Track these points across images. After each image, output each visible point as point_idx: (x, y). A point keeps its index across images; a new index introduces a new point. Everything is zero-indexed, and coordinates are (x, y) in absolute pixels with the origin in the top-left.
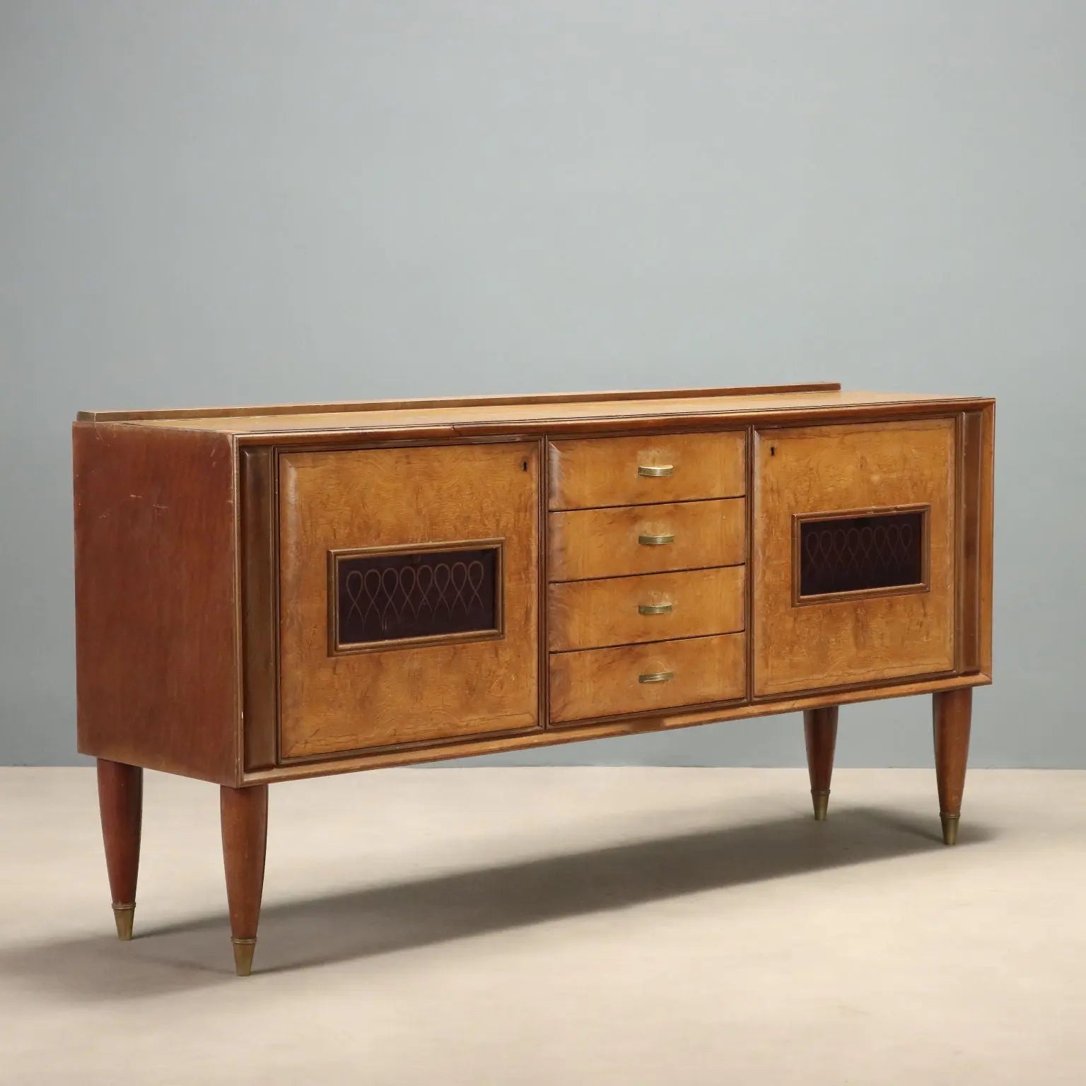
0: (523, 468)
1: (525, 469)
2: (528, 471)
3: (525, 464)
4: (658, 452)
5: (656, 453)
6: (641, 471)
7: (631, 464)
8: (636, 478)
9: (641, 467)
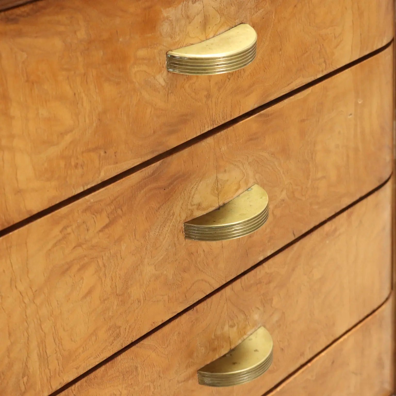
6: (175, 67)
7: (142, 53)
8: (163, 83)
9: (173, 57)
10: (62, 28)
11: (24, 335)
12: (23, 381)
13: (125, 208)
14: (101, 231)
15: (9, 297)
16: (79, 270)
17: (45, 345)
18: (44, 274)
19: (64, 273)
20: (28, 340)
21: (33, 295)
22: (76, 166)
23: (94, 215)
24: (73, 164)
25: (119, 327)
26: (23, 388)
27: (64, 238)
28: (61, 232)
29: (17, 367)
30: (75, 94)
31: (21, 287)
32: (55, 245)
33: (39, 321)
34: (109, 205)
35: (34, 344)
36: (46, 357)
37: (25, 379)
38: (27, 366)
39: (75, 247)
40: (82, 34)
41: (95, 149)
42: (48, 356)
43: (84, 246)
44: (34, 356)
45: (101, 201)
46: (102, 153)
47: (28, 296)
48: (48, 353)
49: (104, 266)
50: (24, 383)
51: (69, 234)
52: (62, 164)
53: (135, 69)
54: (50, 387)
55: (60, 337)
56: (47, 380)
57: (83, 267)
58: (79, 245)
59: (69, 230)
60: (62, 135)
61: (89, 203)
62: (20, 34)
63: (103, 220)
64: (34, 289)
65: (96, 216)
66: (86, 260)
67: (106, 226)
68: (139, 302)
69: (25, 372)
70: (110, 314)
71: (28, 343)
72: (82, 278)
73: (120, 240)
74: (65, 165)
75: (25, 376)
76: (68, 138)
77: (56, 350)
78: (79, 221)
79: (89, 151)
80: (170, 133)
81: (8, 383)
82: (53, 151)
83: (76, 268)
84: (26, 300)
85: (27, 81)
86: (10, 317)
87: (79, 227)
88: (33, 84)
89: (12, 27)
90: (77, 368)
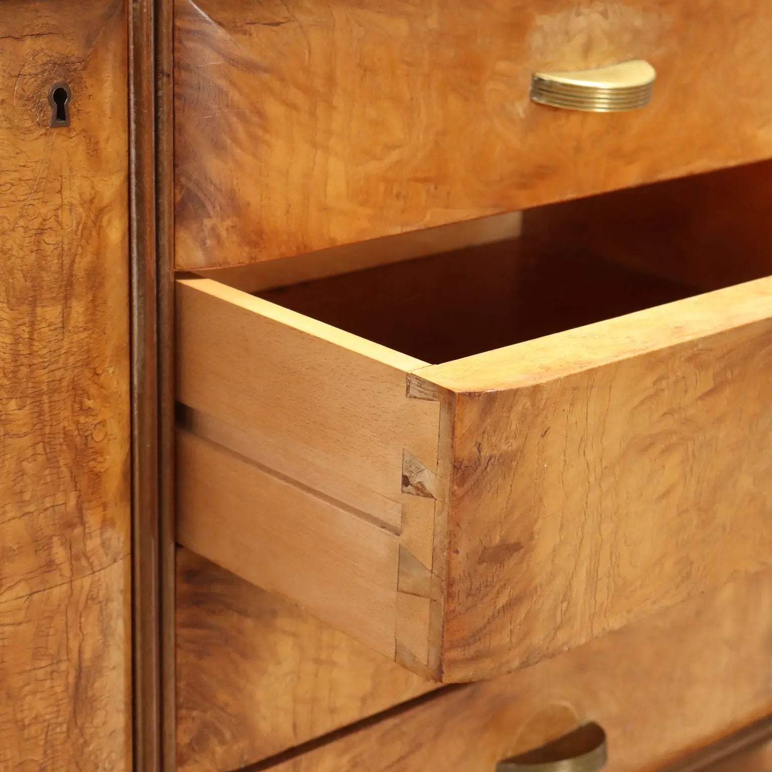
0: (50, 111)
1: (61, 115)
2: (75, 123)
3: (60, 96)
4: (604, 14)
5: (596, 17)
6: (541, 95)
7: (503, 66)
8: (522, 115)
9: (541, 80)
10: (411, 9)
11: (577, 534)
12: (562, 608)
13: (736, 373)
14: (701, 398)
15: (573, 466)
16: (664, 452)
17: (599, 559)
18: (621, 443)
19: (645, 449)
20: (581, 543)
21: (602, 472)
22: (398, 196)
23: (698, 369)
24: (395, 192)
25: (692, 563)
26: (559, 618)
27: (656, 394)
28: (654, 383)
29: (559, 583)
30: (412, 98)
31: (591, 456)
32: (642, 403)
33: (599, 518)
34: (719, 359)
35: (586, 552)
36: (596, 580)
37: (565, 604)
38: (570, 584)
39: (666, 413)
40: (433, 22)
41: (425, 180)
42: (599, 578)
43: (676, 416)
44: (582, 574)
45: (710, 350)
46: (432, 188)
47: (595, 471)
48: (599, 572)
49: (694, 455)
50: (561, 611)
51: (663, 390)
52: (382, 187)
53: (490, 85)
54: (590, 631)
55: (619, 553)
56: (590, 617)
57: (667, 450)
58: (670, 412)
59: (664, 384)
60: (389, 148)
61: (695, 349)
63: (707, 382)
64: (604, 464)
65: (699, 371)
66: (674, 439)
67: (709, 393)
68: (724, 529)
69: (566, 597)
70: (685, 537)
71: (579, 549)
72: (663, 467)
73: (719, 420)
74: (385, 190)
75: (565, 601)
76: (395, 155)
77: (609, 572)
78: (679, 373)
79: (417, 180)
80: (522, 186)
81: (543, 604)
82: (374, 167)
83: (660, 446)
84: (592, 479)
85: (359, 65)
86: (568, 498)
87: (676, 382)
88: (365, 70)
90: (629, 612)
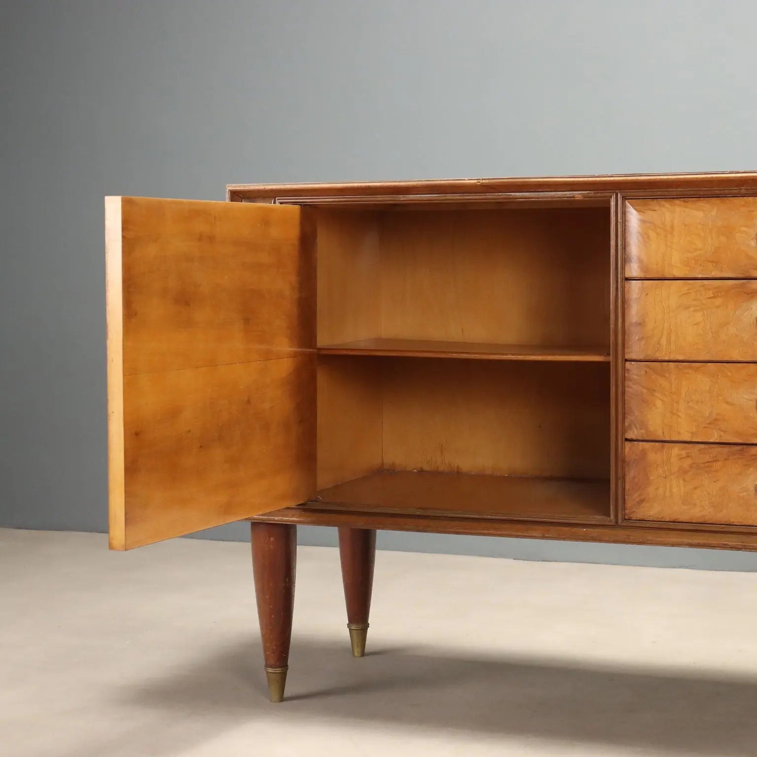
8: (754, 245)
18: (676, 304)
21: (669, 311)
24: (699, 264)
28: (688, 290)
30: (705, 235)
31: (664, 305)
35: (665, 332)
40: (714, 213)
41: (711, 262)
46: (715, 265)
52: (693, 262)
53: (738, 234)
62: (686, 207)
63: (710, 294)
64: (670, 309)
69: (659, 343)
74: (695, 262)
76: (698, 252)
79: (708, 261)
82: (689, 255)
89: (685, 204)
